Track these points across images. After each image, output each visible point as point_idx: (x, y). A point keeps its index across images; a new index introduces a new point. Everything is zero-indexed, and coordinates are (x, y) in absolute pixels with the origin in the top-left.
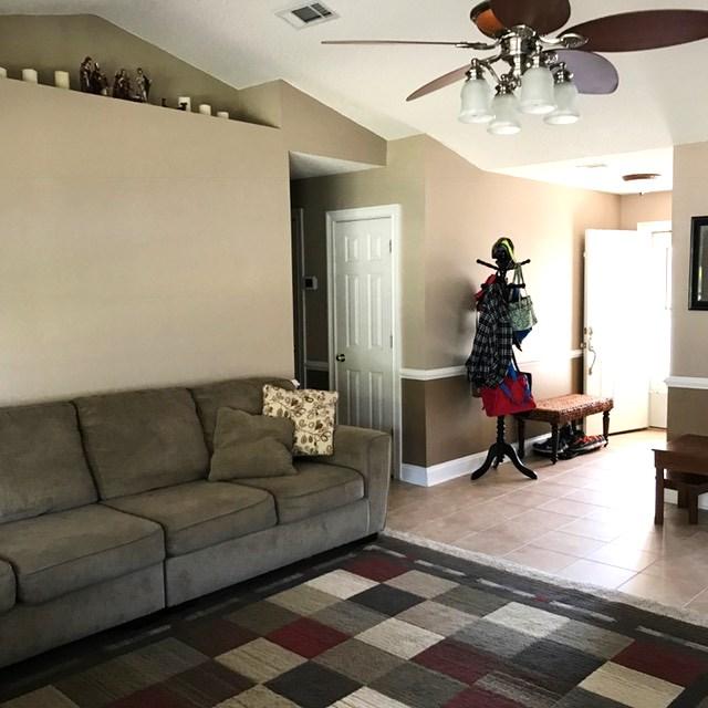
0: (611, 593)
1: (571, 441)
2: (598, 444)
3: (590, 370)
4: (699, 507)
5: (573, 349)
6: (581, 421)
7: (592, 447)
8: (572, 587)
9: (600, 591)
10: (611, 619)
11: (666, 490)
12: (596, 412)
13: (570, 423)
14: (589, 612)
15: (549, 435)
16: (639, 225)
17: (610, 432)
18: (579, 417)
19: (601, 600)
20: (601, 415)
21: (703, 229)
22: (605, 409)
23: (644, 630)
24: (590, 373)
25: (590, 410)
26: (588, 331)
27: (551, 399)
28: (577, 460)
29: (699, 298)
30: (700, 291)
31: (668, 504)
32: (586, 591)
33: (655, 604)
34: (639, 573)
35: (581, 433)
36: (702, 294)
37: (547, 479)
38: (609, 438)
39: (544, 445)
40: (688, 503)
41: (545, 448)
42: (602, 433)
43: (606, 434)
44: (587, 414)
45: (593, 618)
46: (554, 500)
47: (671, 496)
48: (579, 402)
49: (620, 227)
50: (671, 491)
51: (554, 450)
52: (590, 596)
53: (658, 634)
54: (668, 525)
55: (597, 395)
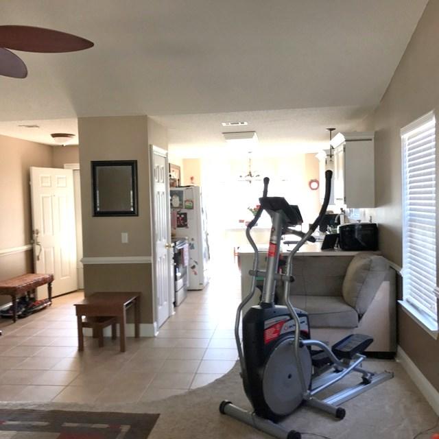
0: (47, 405)
1: (27, 305)
2: (45, 305)
3: (38, 257)
4: (104, 335)
5: (26, 244)
6: (34, 291)
7: (41, 307)
8: (20, 408)
9: (40, 405)
10: (46, 424)
11: (84, 329)
12: (42, 284)
13: (26, 293)
14: (30, 423)
15: (11, 304)
16: (65, 165)
17: (53, 295)
18: (32, 289)
19: (40, 412)
20: (46, 286)
21: (98, 168)
22: (49, 281)
23: (67, 424)
24: (38, 259)
25: (39, 283)
26: (35, 232)
27: (11, 279)
28: (30, 317)
29: (98, 209)
30: (98, 205)
31: (86, 337)
32: (30, 408)
33: (76, 405)
34: (67, 386)
35: (34, 299)
36: (100, 207)
37: (9, 333)
38: (52, 300)
39: (7, 311)
40: (98, 335)
41: (8, 313)
42: (47, 297)
43: (50, 298)
44: (36, 287)
45: (33, 426)
46: (14, 347)
47: (88, 332)
48: (32, 279)
49: (53, 166)
50: (87, 329)
51: (14, 313)
52: (33, 411)
53: (75, 425)
54: (87, 351)
55: (44, 273)
